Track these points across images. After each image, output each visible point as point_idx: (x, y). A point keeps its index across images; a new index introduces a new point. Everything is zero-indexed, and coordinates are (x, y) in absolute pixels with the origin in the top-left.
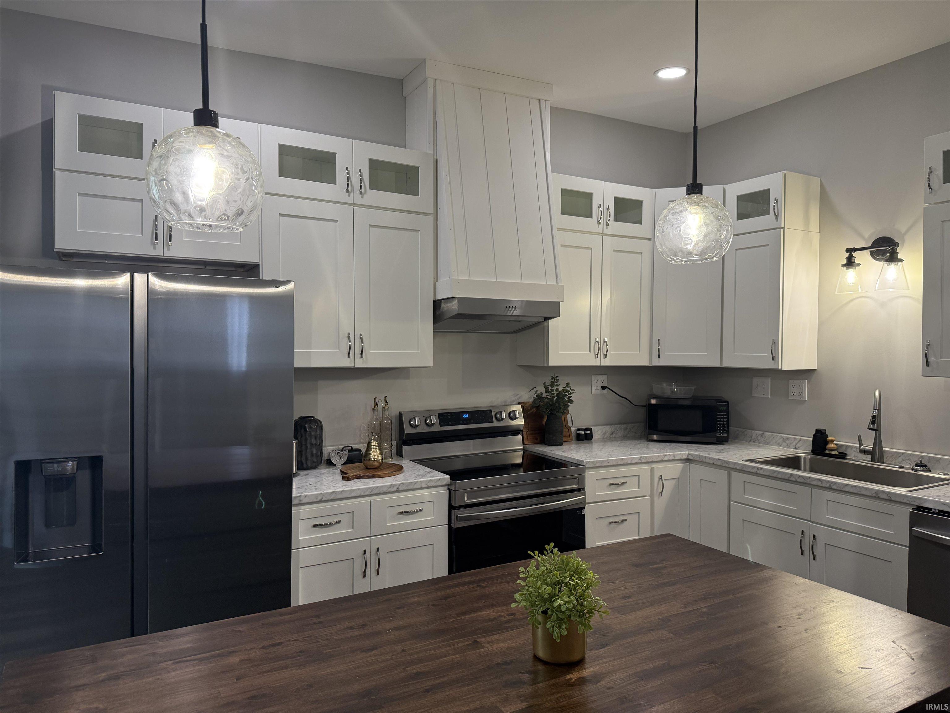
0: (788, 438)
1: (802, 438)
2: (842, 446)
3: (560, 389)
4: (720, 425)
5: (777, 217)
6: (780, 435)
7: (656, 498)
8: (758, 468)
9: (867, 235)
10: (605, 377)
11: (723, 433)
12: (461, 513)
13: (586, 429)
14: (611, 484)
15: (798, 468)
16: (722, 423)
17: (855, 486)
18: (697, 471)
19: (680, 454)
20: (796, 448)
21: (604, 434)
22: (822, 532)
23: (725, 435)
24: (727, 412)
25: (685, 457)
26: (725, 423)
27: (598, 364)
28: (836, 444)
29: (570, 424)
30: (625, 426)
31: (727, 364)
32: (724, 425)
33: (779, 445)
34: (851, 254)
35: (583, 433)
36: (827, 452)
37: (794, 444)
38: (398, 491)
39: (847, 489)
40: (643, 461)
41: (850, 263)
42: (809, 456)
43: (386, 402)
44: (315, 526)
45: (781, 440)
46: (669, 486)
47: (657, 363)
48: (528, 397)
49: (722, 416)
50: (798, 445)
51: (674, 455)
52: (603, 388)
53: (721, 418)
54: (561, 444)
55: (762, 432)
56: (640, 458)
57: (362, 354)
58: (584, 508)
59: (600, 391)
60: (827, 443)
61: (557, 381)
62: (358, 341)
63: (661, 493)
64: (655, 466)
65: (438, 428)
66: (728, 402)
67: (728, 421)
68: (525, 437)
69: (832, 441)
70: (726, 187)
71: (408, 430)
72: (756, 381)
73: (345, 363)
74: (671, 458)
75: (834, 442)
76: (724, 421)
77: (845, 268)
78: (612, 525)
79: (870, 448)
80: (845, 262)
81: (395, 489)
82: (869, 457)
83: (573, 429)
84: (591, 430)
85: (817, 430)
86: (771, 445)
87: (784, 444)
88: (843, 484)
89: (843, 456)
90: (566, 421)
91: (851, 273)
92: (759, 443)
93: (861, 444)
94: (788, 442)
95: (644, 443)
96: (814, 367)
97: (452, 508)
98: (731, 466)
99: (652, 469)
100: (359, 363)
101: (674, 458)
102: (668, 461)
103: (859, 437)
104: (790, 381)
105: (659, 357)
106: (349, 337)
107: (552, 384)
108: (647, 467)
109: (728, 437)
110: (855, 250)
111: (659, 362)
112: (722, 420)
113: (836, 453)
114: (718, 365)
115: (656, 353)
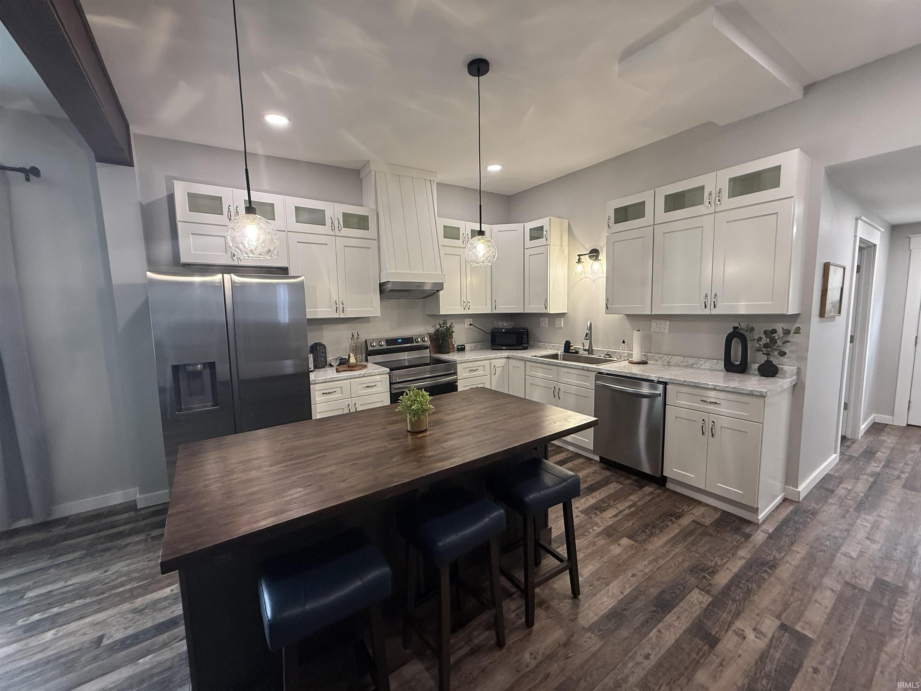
0: (555, 346)
1: (560, 345)
2: (577, 348)
3: (448, 326)
4: (524, 340)
5: (546, 239)
6: (552, 344)
7: (492, 375)
8: (536, 359)
9: (587, 248)
10: (471, 319)
12: (396, 386)
13: (462, 345)
14: (470, 370)
15: (557, 359)
18: (512, 362)
19: (504, 355)
20: (557, 350)
21: (471, 347)
22: (562, 386)
23: (527, 345)
24: (528, 334)
25: (506, 356)
27: (465, 313)
28: (574, 347)
29: (454, 343)
30: (481, 343)
31: (526, 312)
32: (526, 340)
33: (551, 349)
34: (580, 257)
35: (460, 347)
36: (570, 351)
37: (557, 348)
38: (363, 377)
40: (486, 359)
41: (579, 261)
42: (562, 353)
43: (358, 335)
44: (323, 393)
45: (551, 347)
46: (499, 370)
47: (494, 312)
48: (432, 330)
49: (526, 336)
51: (501, 356)
52: (471, 325)
54: (449, 353)
55: (544, 343)
56: (484, 358)
57: (343, 311)
58: (457, 382)
59: (469, 326)
60: (570, 347)
61: (446, 322)
62: (341, 304)
63: (495, 374)
64: (492, 361)
65: (385, 347)
66: (528, 329)
67: (528, 339)
68: (431, 350)
69: (572, 346)
70: (525, 224)
71: (370, 348)
72: (541, 319)
73: (335, 316)
77: (577, 264)
79: (587, 348)
80: (577, 261)
81: (362, 376)
82: (587, 352)
83: (455, 346)
84: (464, 346)
85: (566, 341)
86: (548, 349)
87: (553, 348)
88: (570, 364)
89: (577, 352)
90: (452, 342)
91: (580, 266)
92: (543, 348)
93: (584, 347)
95: (490, 350)
96: (566, 312)
97: (391, 384)
98: (526, 359)
99: (491, 362)
100: (342, 316)
102: (499, 358)
103: (583, 343)
104: (556, 319)
105: (496, 309)
106: (336, 303)
107: (444, 324)
108: (488, 362)
109: (528, 347)
110: (581, 255)
111: (496, 311)
112: (525, 338)
113: (574, 351)
114: (522, 312)
115: (494, 307)
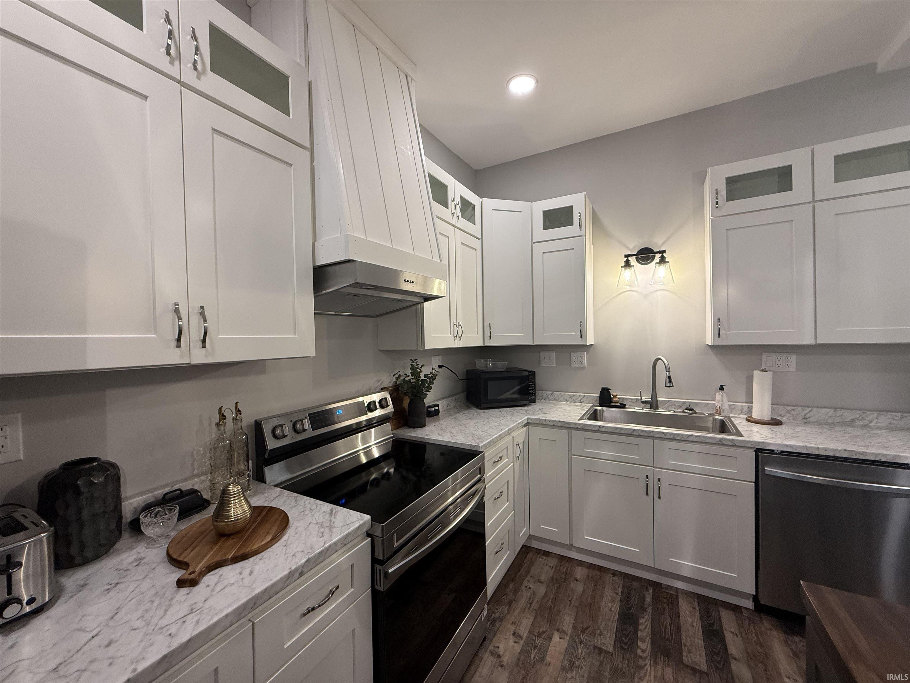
0: (574, 396)
1: (586, 394)
2: (624, 399)
4: (530, 390)
5: (577, 228)
6: (567, 393)
7: (515, 462)
8: (600, 426)
11: (532, 396)
12: (388, 568)
13: (435, 406)
16: (531, 388)
17: (699, 436)
18: (537, 432)
20: (581, 402)
22: (665, 475)
23: (533, 397)
24: (534, 379)
25: (526, 422)
28: (619, 398)
31: (537, 343)
32: (532, 389)
33: (567, 401)
34: (628, 258)
35: (433, 410)
36: (612, 404)
37: (579, 399)
39: (691, 439)
41: (627, 264)
43: (239, 411)
45: (568, 398)
47: (488, 343)
49: (531, 383)
50: (581, 401)
52: (440, 367)
53: (530, 385)
55: (551, 392)
56: (508, 431)
57: (204, 341)
59: (438, 369)
60: (611, 397)
61: (416, 363)
62: (195, 320)
63: (518, 458)
64: (514, 434)
66: (534, 372)
67: (535, 387)
68: (394, 423)
69: (615, 396)
72: (543, 354)
75: (617, 396)
76: (532, 387)
77: (623, 269)
79: (649, 399)
80: (624, 265)
84: (437, 406)
85: (602, 388)
86: (560, 401)
87: (571, 400)
88: (687, 435)
89: (623, 406)
91: (627, 272)
92: (549, 400)
93: (641, 397)
94: (574, 398)
96: (592, 343)
98: (573, 426)
102: (520, 427)
103: (641, 392)
104: (572, 353)
105: (490, 339)
106: (177, 311)
109: (535, 399)
110: (630, 255)
111: (490, 343)
113: (619, 404)
114: (530, 343)
115: (487, 335)
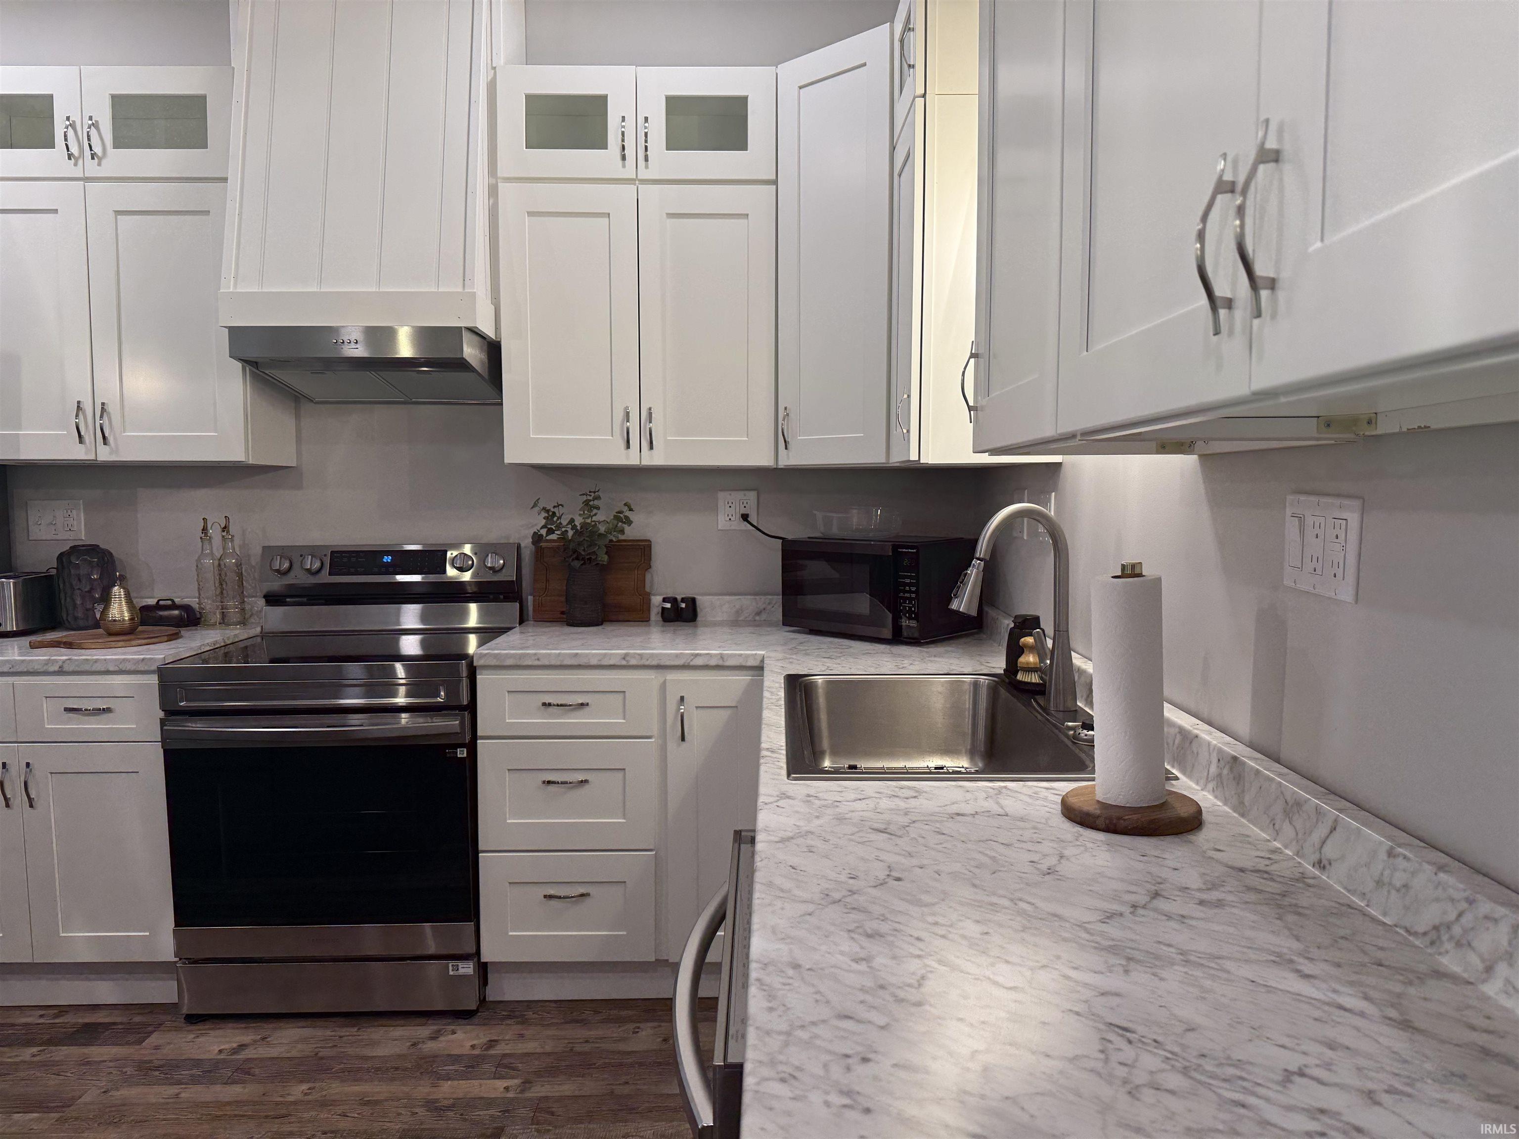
4: (905, 599)
7: (671, 744)
10: (751, 495)
11: (910, 618)
12: (171, 724)
13: (686, 600)
14: (546, 705)
16: (907, 595)
19: (741, 655)
21: (738, 612)
23: (913, 623)
26: (913, 595)
27: (633, 462)
31: (893, 462)
35: (677, 605)
38: (61, 671)
43: (225, 529)
46: (707, 723)
47: (785, 460)
49: (908, 581)
51: (722, 656)
52: (744, 518)
53: (905, 584)
57: (106, 437)
59: (738, 524)
62: (98, 415)
63: (685, 736)
64: (672, 676)
67: (918, 593)
69: (1030, 648)
70: (894, 21)
71: (270, 580)
73: (79, 453)
74: (713, 662)
76: (910, 592)
78: (551, 788)
81: (56, 668)
84: (694, 602)
85: (1016, 619)
90: (640, 581)
97: (164, 712)
99: (665, 681)
100: (104, 455)
101: (720, 663)
102: (706, 667)
105: (787, 448)
106: (81, 409)
108: (646, 677)
111: (788, 458)
112: (907, 588)
114: (883, 461)
115: (781, 439)
